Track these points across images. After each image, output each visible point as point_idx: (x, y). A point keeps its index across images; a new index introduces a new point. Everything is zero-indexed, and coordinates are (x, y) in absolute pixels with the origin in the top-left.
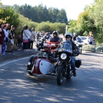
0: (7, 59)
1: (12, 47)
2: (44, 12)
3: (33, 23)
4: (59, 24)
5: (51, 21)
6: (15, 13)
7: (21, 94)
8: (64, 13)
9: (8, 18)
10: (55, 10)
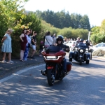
0: (29, 64)
1: (34, 53)
2: (66, 18)
3: (55, 29)
4: (82, 30)
5: (73, 27)
6: (38, 19)
7: (42, 101)
8: (87, 19)
9: (31, 23)
10: (77, 15)
